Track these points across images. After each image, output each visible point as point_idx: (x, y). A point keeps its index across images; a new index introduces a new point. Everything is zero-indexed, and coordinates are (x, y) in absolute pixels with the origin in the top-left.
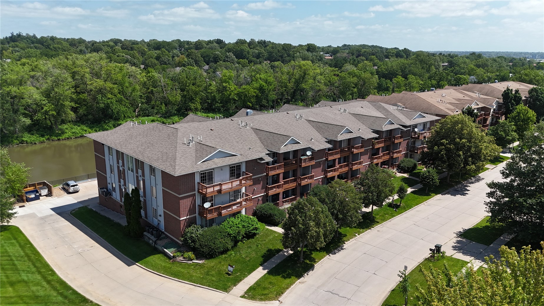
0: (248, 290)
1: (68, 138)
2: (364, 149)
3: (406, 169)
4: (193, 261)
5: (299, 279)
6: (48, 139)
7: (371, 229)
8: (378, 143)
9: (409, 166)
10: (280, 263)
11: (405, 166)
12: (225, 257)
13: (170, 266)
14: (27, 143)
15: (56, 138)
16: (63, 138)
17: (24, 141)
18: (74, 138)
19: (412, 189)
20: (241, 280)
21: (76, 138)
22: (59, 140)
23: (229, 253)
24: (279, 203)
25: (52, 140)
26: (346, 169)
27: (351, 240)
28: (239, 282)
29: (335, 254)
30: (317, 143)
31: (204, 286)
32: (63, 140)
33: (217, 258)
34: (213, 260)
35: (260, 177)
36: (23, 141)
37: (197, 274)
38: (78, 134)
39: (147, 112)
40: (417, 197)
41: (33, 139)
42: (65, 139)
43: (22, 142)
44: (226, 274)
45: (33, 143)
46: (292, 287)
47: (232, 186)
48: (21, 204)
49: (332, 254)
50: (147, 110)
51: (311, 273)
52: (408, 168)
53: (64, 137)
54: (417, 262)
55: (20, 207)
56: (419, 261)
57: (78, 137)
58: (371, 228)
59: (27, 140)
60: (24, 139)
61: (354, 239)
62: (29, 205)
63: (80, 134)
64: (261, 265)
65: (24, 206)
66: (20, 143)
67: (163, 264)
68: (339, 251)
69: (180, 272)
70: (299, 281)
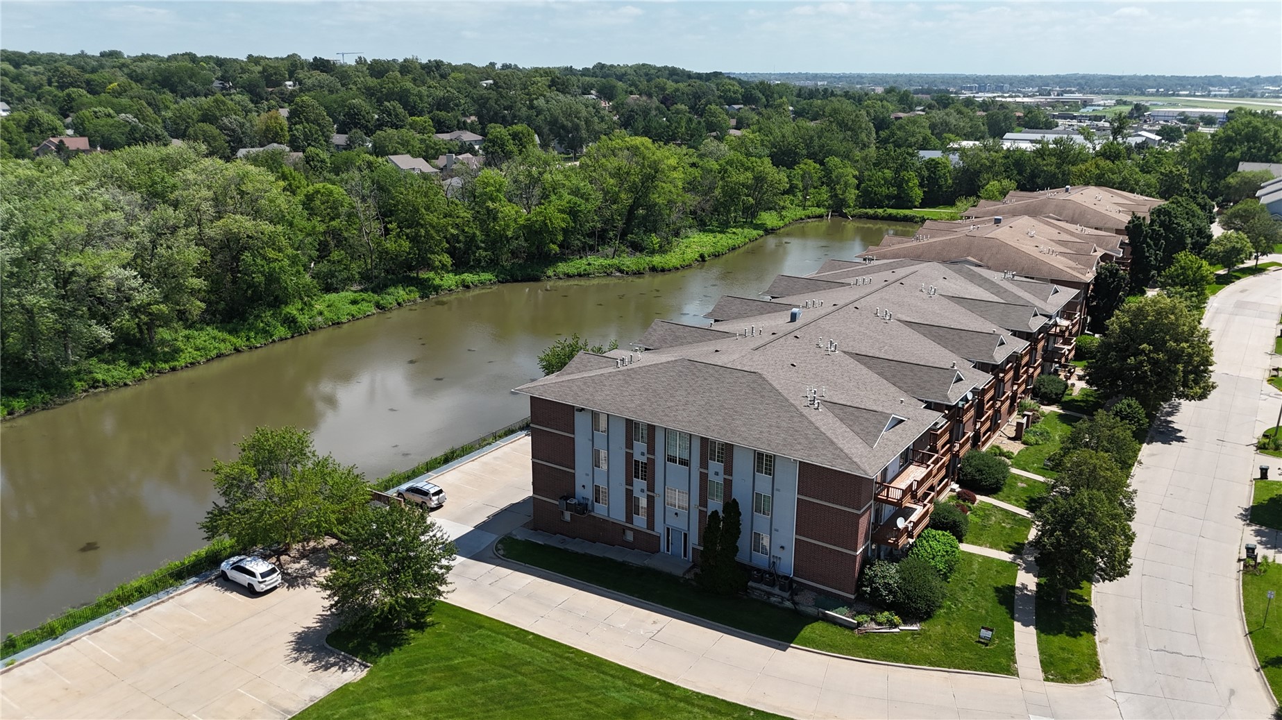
1: (192, 364)
4: (900, 628)
5: (1094, 636)
10: (1037, 610)
12: (946, 613)
14: (106, 385)
16: (182, 364)
17: (99, 381)
18: (205, 362)
20: (1013, 651)
23: (944, 605)
25: (159, 372)
28: (1013, 655)
30: (967, 373)
31: (966, 669)
32: (182, 369)
34: (931, 621)
36: (96, 381)
38: (209, 350)
41: (116, 374)
42: (187, 367)
44: (979, 644)
45: (122, 384)
46: (1099, 650)
51: (1098, 620)
53: (181, 361)
54: (1233, 580)
56: (1235, 577)
57: (213, 359)
59: (105, 377)
64: (1014, 618)
66: (90, 388)
67: (849, 640)
69: (896, 650)
70: (1097, 638)
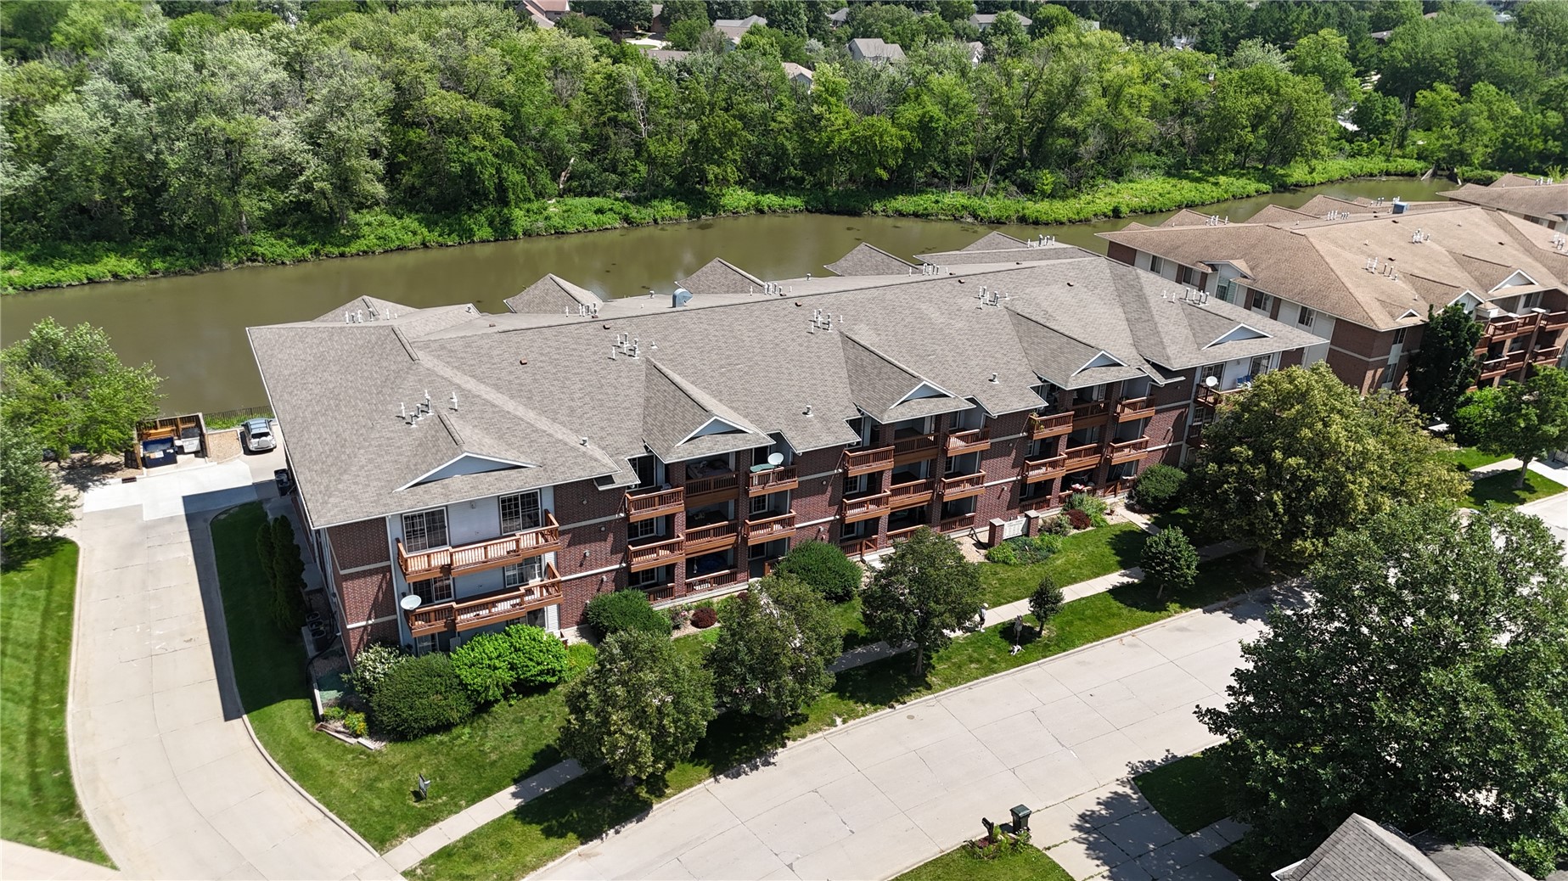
0: (432, 855)
1: (365, 252)
2: (990, 441)
3: (1150, 501)
4: (360, 740)
5: (582, 844)
6: (316, 253)
7: (892, 707)
8: (1047, 424)
9: (1161, 495)
10: (569, 783)
11: (1147, 492)
12: (441, 743)
13: (304, 739)
14: (264, 260)
15: (336, 251)
16: (354, 251)
17: (257, 255)
18: (380, 253)
19: (1123, 575)
20: (436, 821)
21: (386, 252)
22: (342, 255)
23: (455, 731)
24: (672, 588)
25: (326, 256)
26: (925, 496)
27: (810, 737)
28: (427, 826)
29: (737, 775)
30: (819, 425)
31: (343, 820)
32: (352, 256)
33: (418, 740)
34: (405, 745)
35: (604, 523)
36: (254, 254)
37: (348, 779)
38: (393, 241)
39: (589, 182)
40: (1115, 610)
41: (278, 250)
42: (358, 255)
43: (253, 258)
44: (412, 796)
45: (279, 262)
46: (551, 864)
47: (486, 556)
48: (129, 473)
49: (726, 776)
50: (589, 177)
51: (631, 828)
52: (1155, 498)
53: (353, 248)
54: (938, 850)
55: (125, 481)
56: (943, 848)
57: (391, 251)
58: (895, 705)
59: (266, 252)
60: (256, 248)
61: (820, 734)
62: (148, 476)
63: (397, 243)
64: (516, 781)
65: (133, 480)
66: (246, 260)
67: (295, 734)
68: (752, 770)
69: (314, 766)
70: (581, 848)
